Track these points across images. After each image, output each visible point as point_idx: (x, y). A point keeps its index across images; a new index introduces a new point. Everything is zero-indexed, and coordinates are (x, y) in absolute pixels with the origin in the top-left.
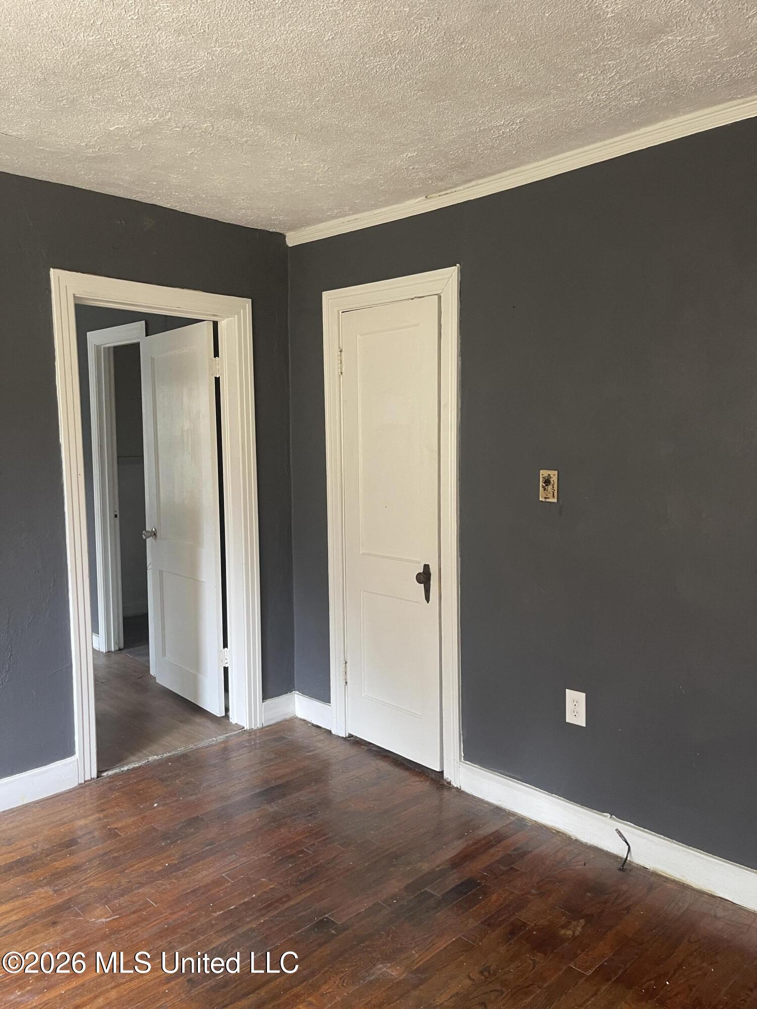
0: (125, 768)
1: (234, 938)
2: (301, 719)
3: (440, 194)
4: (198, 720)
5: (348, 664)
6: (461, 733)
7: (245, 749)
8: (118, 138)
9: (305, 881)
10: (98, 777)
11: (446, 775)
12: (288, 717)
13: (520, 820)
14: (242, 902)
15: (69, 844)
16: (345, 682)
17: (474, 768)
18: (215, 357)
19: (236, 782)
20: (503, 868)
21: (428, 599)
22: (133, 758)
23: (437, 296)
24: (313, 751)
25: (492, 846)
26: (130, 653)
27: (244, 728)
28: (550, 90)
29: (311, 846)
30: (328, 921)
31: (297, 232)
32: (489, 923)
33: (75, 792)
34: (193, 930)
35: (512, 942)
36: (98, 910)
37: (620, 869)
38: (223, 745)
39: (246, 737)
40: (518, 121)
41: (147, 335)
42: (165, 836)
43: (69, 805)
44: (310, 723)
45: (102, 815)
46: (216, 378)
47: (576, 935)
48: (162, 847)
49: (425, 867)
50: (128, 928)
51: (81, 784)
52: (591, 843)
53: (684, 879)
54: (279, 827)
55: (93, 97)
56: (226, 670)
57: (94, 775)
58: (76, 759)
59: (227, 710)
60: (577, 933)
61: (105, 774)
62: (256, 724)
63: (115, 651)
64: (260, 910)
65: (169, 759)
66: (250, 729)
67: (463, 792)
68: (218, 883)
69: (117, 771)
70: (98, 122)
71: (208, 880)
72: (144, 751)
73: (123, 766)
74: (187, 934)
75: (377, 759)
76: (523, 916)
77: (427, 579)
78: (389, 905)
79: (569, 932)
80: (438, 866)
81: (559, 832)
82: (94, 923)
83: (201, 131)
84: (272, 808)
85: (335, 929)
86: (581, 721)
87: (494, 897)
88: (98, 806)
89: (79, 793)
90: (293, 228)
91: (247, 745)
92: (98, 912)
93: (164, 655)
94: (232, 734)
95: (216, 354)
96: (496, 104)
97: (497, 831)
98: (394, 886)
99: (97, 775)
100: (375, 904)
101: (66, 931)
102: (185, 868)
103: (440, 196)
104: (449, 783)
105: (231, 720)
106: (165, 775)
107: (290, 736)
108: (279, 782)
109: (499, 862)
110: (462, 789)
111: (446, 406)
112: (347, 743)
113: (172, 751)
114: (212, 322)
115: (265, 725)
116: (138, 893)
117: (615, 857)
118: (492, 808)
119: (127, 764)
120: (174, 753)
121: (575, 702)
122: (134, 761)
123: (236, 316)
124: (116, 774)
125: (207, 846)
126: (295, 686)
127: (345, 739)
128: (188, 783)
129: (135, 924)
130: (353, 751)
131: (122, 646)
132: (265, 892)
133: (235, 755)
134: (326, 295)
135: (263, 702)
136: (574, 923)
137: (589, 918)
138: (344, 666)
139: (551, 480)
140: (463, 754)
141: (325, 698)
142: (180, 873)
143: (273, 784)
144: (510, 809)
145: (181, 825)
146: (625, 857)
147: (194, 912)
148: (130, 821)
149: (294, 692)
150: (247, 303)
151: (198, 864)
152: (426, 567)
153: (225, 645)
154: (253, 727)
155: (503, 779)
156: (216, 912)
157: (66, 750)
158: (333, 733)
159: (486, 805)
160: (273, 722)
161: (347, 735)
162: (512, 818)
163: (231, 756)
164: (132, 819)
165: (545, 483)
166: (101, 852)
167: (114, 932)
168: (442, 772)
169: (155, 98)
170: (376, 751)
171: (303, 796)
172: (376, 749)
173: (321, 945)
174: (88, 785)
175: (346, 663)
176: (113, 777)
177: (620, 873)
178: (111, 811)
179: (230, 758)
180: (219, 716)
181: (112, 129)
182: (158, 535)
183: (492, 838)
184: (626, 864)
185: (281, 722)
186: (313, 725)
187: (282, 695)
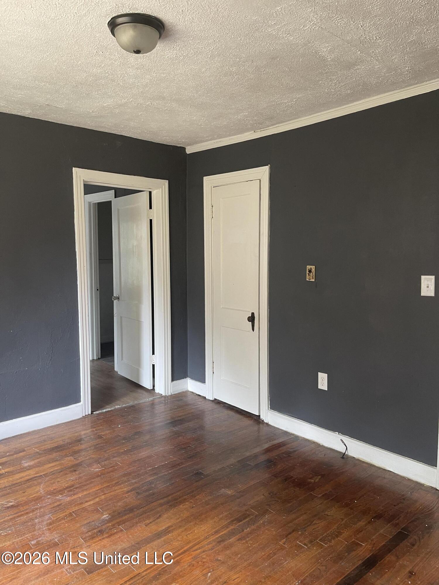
0: (104, 411)
1: (157, 478)
2: (191, 392)
3: (261, 130)
4: (140, 391)
5: (214, 363)
6: (269, 396)
7: (163, 404)
8: (107, 109)
9: (191, 457)
10: (91, 414)
11: (262, 417)
12: (184, 390)
13: (296, 437)
14: (161, 464)
15: (79, 441)
16: (212, 372)
17: (275, 413)
18: (150, 209)
19: (158, 418)
20: (285, 455)
21: (253, 330)
22: (108, 406)
23: (259, 180)
24: (196, 406)
25: (281, 447)
26: (103, 360)
27: (162, 395)
28: (307, 88)
29: (193, 444)
30: (201, 473)
31: (191, 147)
32: (276, 476)
33: (81, 420)
34: (138, 474)
35: (285, 483)
36: (95, 466)
37: (341, 458)
38: (151, 402)
39: (163, 399)
40: (294, 100)
41: (115, 198)
42: (124, 439)
43: (78, 425)
44: (195, 393)
45: (94, 429)
46: (150, 219)
47: (315, 482)
48: (123, 443)
49: (248, 454)
50: (109, 473)
51: (84, 416)
52: (329, 447)
53: (372, 462)
54: (179, 437)
55: (97, 93)
56: (153, 366)
57: (90, 413)
58: (81, 404)
59: (154, 386)
60: (316, 481)
61: (95, 413)
62: (168, 393)
63: (96, 360)
64: (169, 468)
65: (125, 407)
66: (165, 396)
67: (270, 425)
68: (149, 457)
69: (100, 411)
70: (99, 102)
71: (144, 456)
72: (113, 404)
73: (103, 409)
74: (135, 476)
75: (228, 410)
76: (292, 474)
77: (253, 320)
78: (229, 468)
79: (313, 481)
80: (254, 454)
81: (314, 442)
82: (93, 471)
83: (146, 105)
84: (174, 429)
85: (204, 476)
86: (325, 388)
87: (279, 466)
88: (92, 426)
89: (83, 420)
90: (189, 145)
91: (163, 402)
92: (95, 467)
93: (122, 359)
94: (156, 397)
95: (151, 208)
96: (283, 94)
97: (284, 441)
98: (232, 460)
99: (91, 413)
100: (222, 467)
101: (80, 473)
102: (134, 451)
103: (261, 131)
104: (263, 421)
105: (156, 391)
106: (124, 414)
107: (185, 399)
108: (179, 418)
109: (283, 453)
110: (269, 423)
111: (263, 234)
112: (214, 403)
113: (127, 404)
114: (149, 192)
115: (173, 394)
116: (113, 460)
117: (340, 453)
118: (283, 432)
119: (105, 409)
120: (127, 405)
121: (323, 378)
122: (109, 408)
123: (161, 189)
124: (100, 413)
125: (144, 443)
126: (188, 375)
127: (212, 401)
128: (135, 418)
129: (112, 471)
130: (216, 406)
131: (100, 357)
132: (171, 461)
133: (157, 407)
134: (205, 178)
135: (172, 382)
136: (316, 477)
137: (323, 476)
138: (212, 364)
139: (312, 270)
140: (270, 406)
141: (203, 381)
142: (132, 453)
143: (177, 419)
144: (292, 432)
145: (132, 434)
146: (344, 453)
147: (138, 468)
148: (108, 432)
149: (187, 378)
150: (166, 183)
151: (140, 450)
152: (253, 314)
153: (153, 353)
154: (167, 394)
155: (288, 418)
156: (149, 468)
157: (77, 400)
158: (207, 398)
159: (280, 431)
160: (177, 393)
161: (214, 399)
162: (292, 436)
163: (155, 407)
164: (109, 431)
165: (309, 272)
166: (95, 444)
167: (103, 474)
168: (259, 416)
169: (125, 93)
170: (228, 407)
171: (191, 424)
172: (227, 406)
173: (197, 481)
174: (87, 417)
175: (213, 363)
176: (99, 414)
177: (341, 459)
178: (98, 428)
179: (155, 408)
180: (150, 389)
181: (105, 105)
182: (120, 298)
183: (281, 444)
184: (344, 455)
185: (181, 392)
186: (197, 394)
187: (181, 379)
